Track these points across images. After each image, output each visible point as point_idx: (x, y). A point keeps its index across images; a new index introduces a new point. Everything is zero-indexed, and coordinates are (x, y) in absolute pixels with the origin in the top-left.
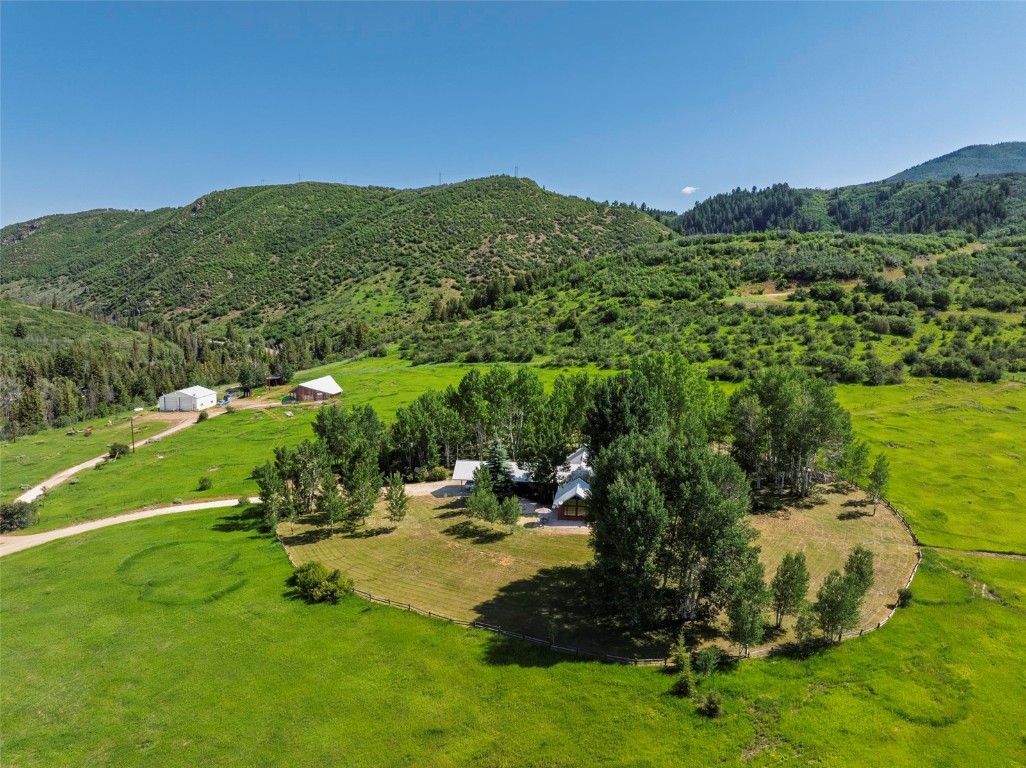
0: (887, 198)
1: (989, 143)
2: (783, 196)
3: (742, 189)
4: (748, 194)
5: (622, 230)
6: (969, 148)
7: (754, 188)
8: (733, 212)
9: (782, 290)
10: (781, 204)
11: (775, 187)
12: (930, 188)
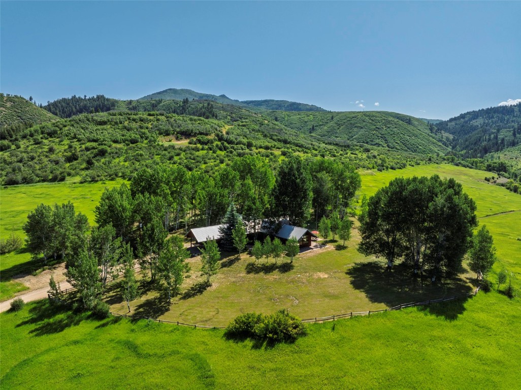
0: (156, 106)
1: (177, 89)
2: (104, 101)
3: (77, 96)
4: (82, 99)
5: (20, 111)
6: (170, 89)
7: (85, 96)
8: (76, 108)
9: (179, 140)
10: (104, 105)
11: (98, 97)
12: (175, 103)
